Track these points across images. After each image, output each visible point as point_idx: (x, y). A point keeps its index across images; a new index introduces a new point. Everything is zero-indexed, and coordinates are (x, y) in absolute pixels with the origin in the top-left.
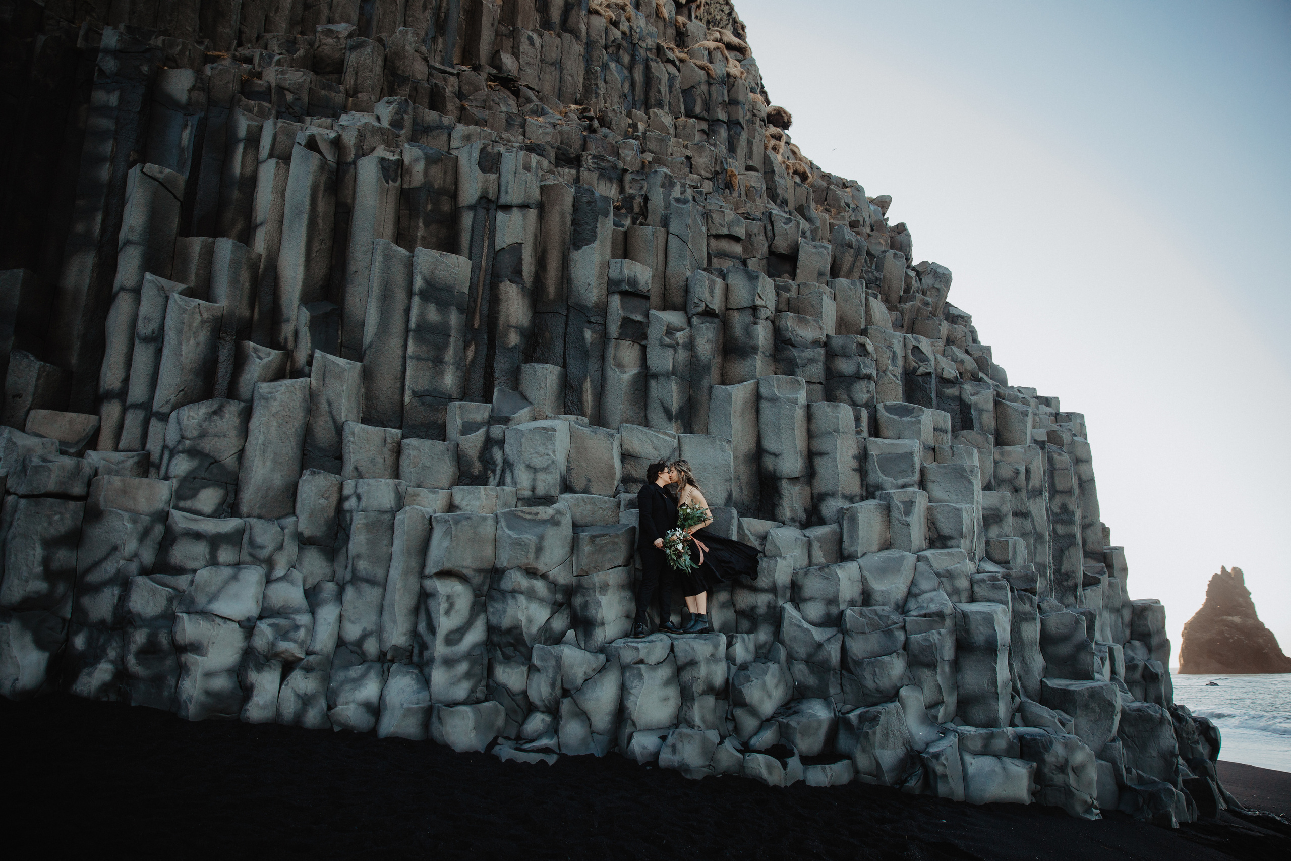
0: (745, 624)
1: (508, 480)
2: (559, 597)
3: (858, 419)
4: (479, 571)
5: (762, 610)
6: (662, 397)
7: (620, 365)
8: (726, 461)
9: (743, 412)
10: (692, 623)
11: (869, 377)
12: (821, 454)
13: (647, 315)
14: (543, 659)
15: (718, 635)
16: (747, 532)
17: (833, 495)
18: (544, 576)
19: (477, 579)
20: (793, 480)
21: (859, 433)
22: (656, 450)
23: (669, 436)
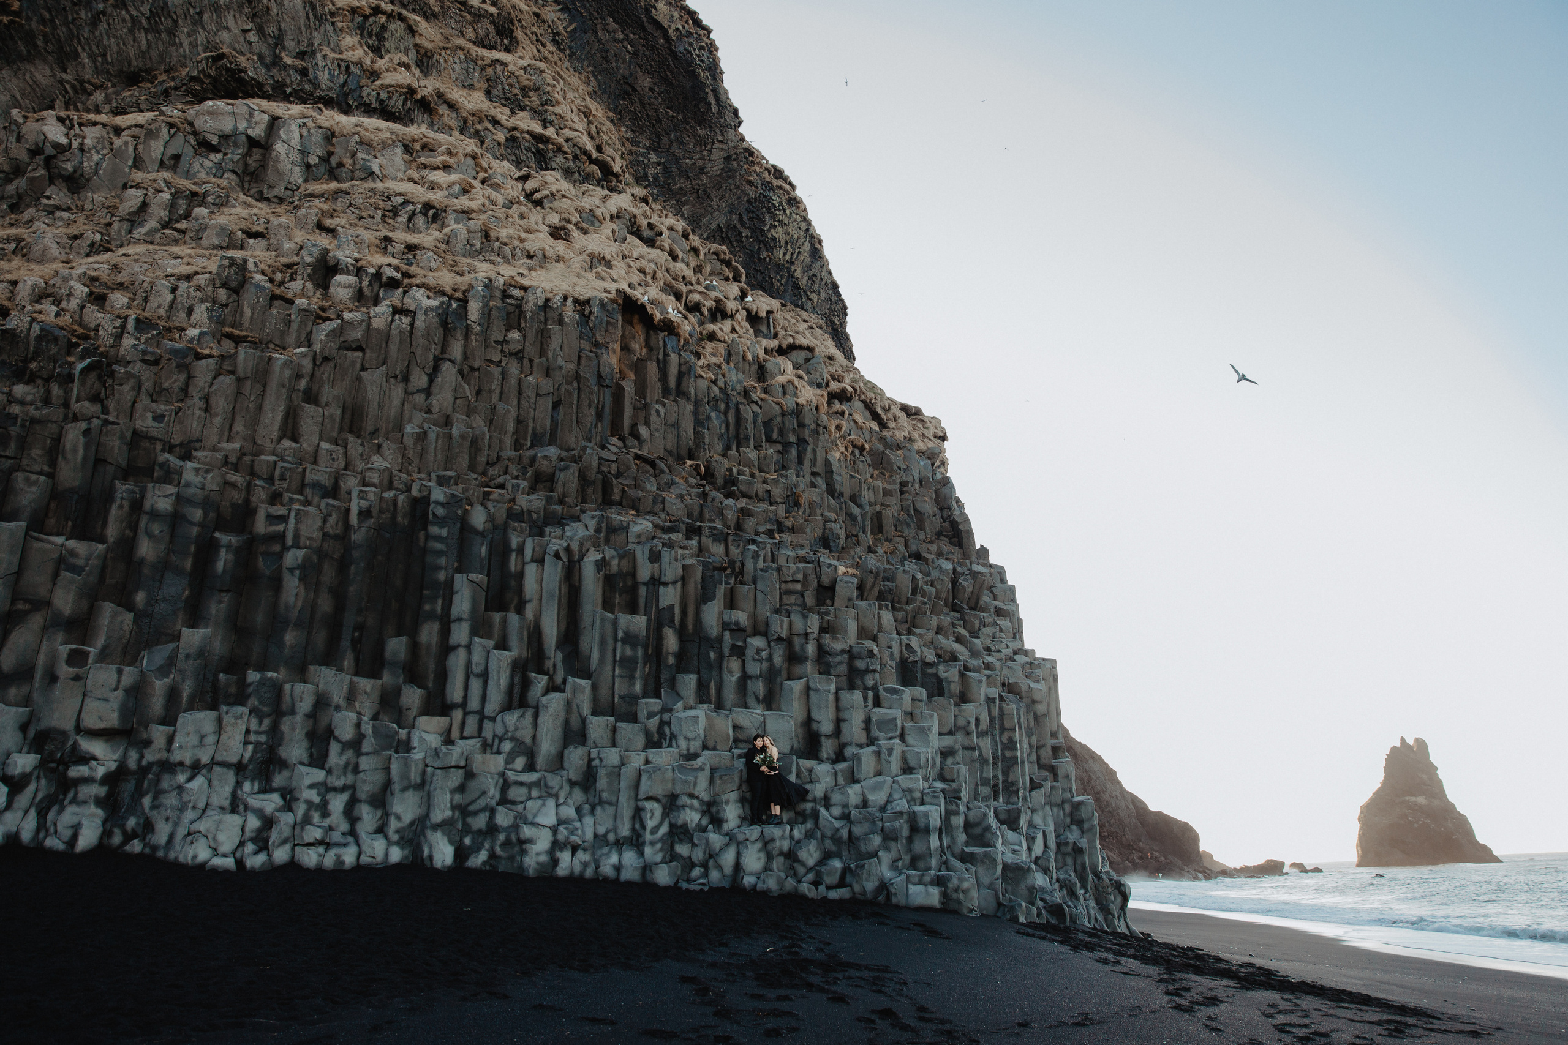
0: (800, 819)
1: (674, 744)
2: (705, 808)
3: (865, 699)
4: (665, 796)
5: (808, 812)
6: (754, 690)
7: (730, 672)
8: (790, 727)
9: (800, 698)
10: (773, 820)
11: (875, 671)
12: (844, 721)
13: (745, 642)
14: (699, 840)
16: (801, 768)
17: (850, 744)
18: (697, 798)
19: (664, 800)
20: (828, 736)
21: (866, 707)
22: (751, 723)
23: (761, 715)
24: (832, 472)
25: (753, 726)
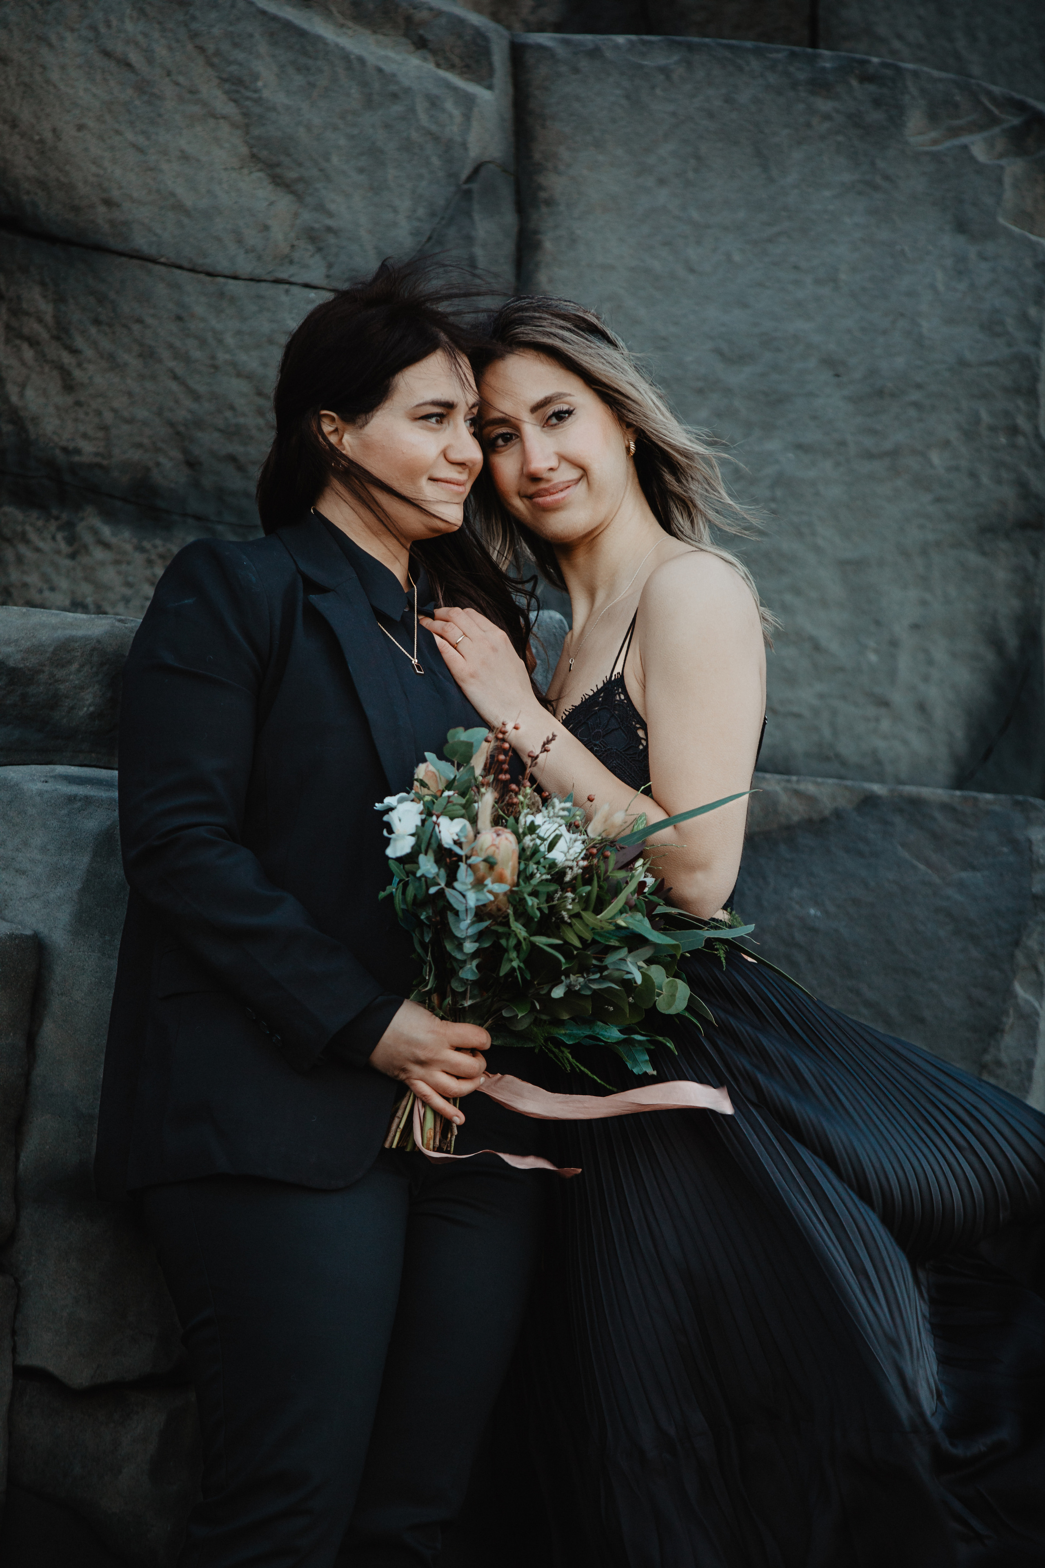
22: (278, 182)
23: (421, 44)
25: (312, 236)
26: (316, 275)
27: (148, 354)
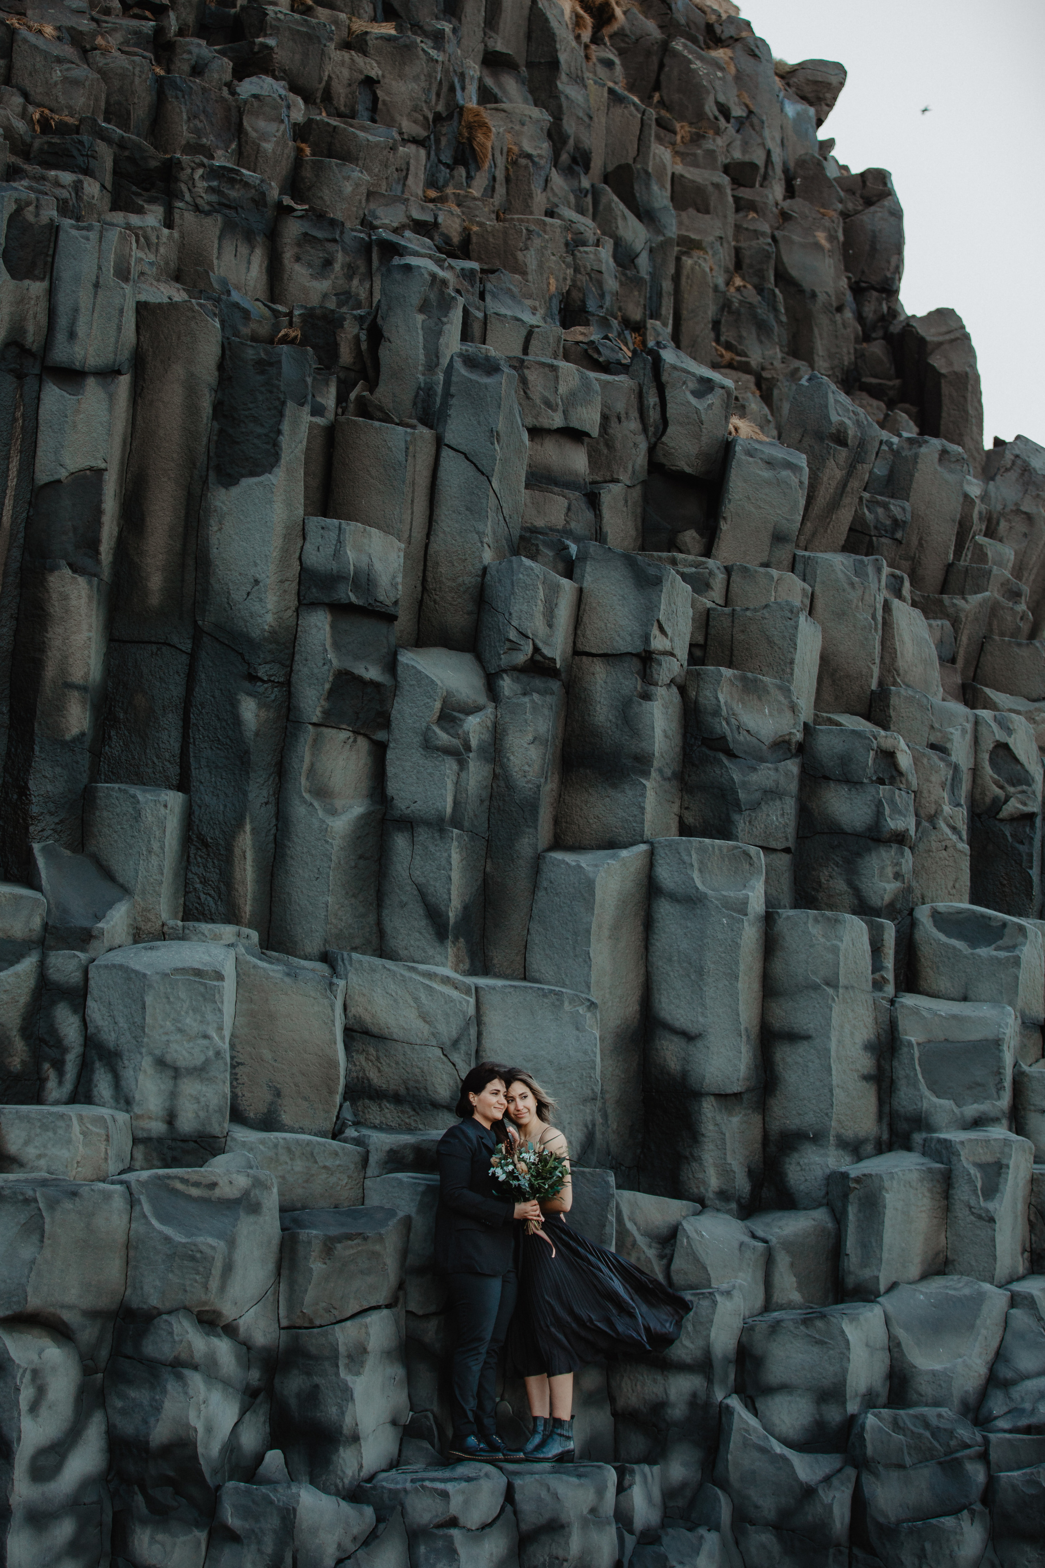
0: (637, 1443)
1: (103, 1086)
2: (255, 1376)
3: (876, 949)
4: (93, 1314)
5: (678, 1411)
6: (421, 880)
7: (322, 792)
8: (585, 1053)
9: (616, 927)
10: (537, 1439)
11: (900, 839)
12: (794, 1037)
13: (391, 666)
14: (245, 1512)
15: (599, 1467)
16: (629, 1225)
17: (817, 1138)
18: (230, 1330)
19: (87, 1334)
20: (727, 1099)
21: (878, 985)
22: (425, 1021)
23: (456, 988)
24: (554, 65)
25: (433, 1034)
26: (434, 1043)
27: (397, 1063)
